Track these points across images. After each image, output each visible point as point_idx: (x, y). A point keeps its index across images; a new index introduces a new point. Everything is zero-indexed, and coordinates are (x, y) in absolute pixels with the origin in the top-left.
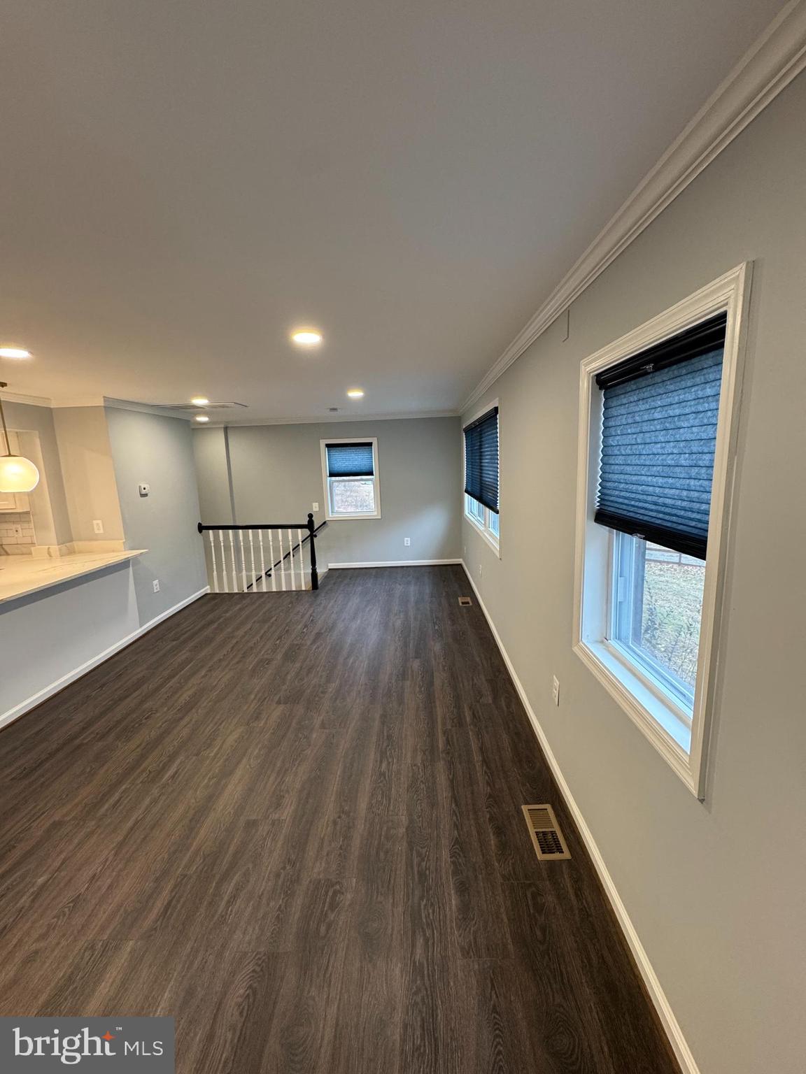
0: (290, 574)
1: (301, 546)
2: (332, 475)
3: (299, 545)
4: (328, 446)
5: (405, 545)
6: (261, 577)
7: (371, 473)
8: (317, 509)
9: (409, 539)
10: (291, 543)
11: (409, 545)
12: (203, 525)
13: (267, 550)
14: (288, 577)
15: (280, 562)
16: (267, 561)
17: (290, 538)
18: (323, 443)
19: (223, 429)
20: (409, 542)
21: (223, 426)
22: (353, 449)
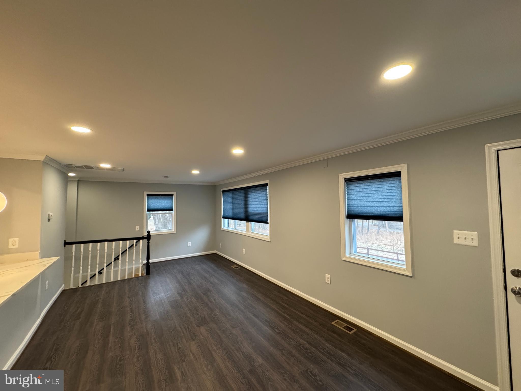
0: (118, 271)
1: (127, 251)
2: (148, 210)
3: (126, 250)
4: (148, 195)
5: (188, 246)
6: (95, 275)
7: (172, 210)
8: (139, 230)
9: (190, 243)
10: (121, 250)
11: (190, 246)
12: (67, 241)
13: (102, 257)
14: (116, 272)
15: (111, 263)
16: (101, 263)
17: (121, 246)
18: (145, 193)
19: (77, 182)
20: (190, 245)
21: (77, 179)
22: (163, 197)
